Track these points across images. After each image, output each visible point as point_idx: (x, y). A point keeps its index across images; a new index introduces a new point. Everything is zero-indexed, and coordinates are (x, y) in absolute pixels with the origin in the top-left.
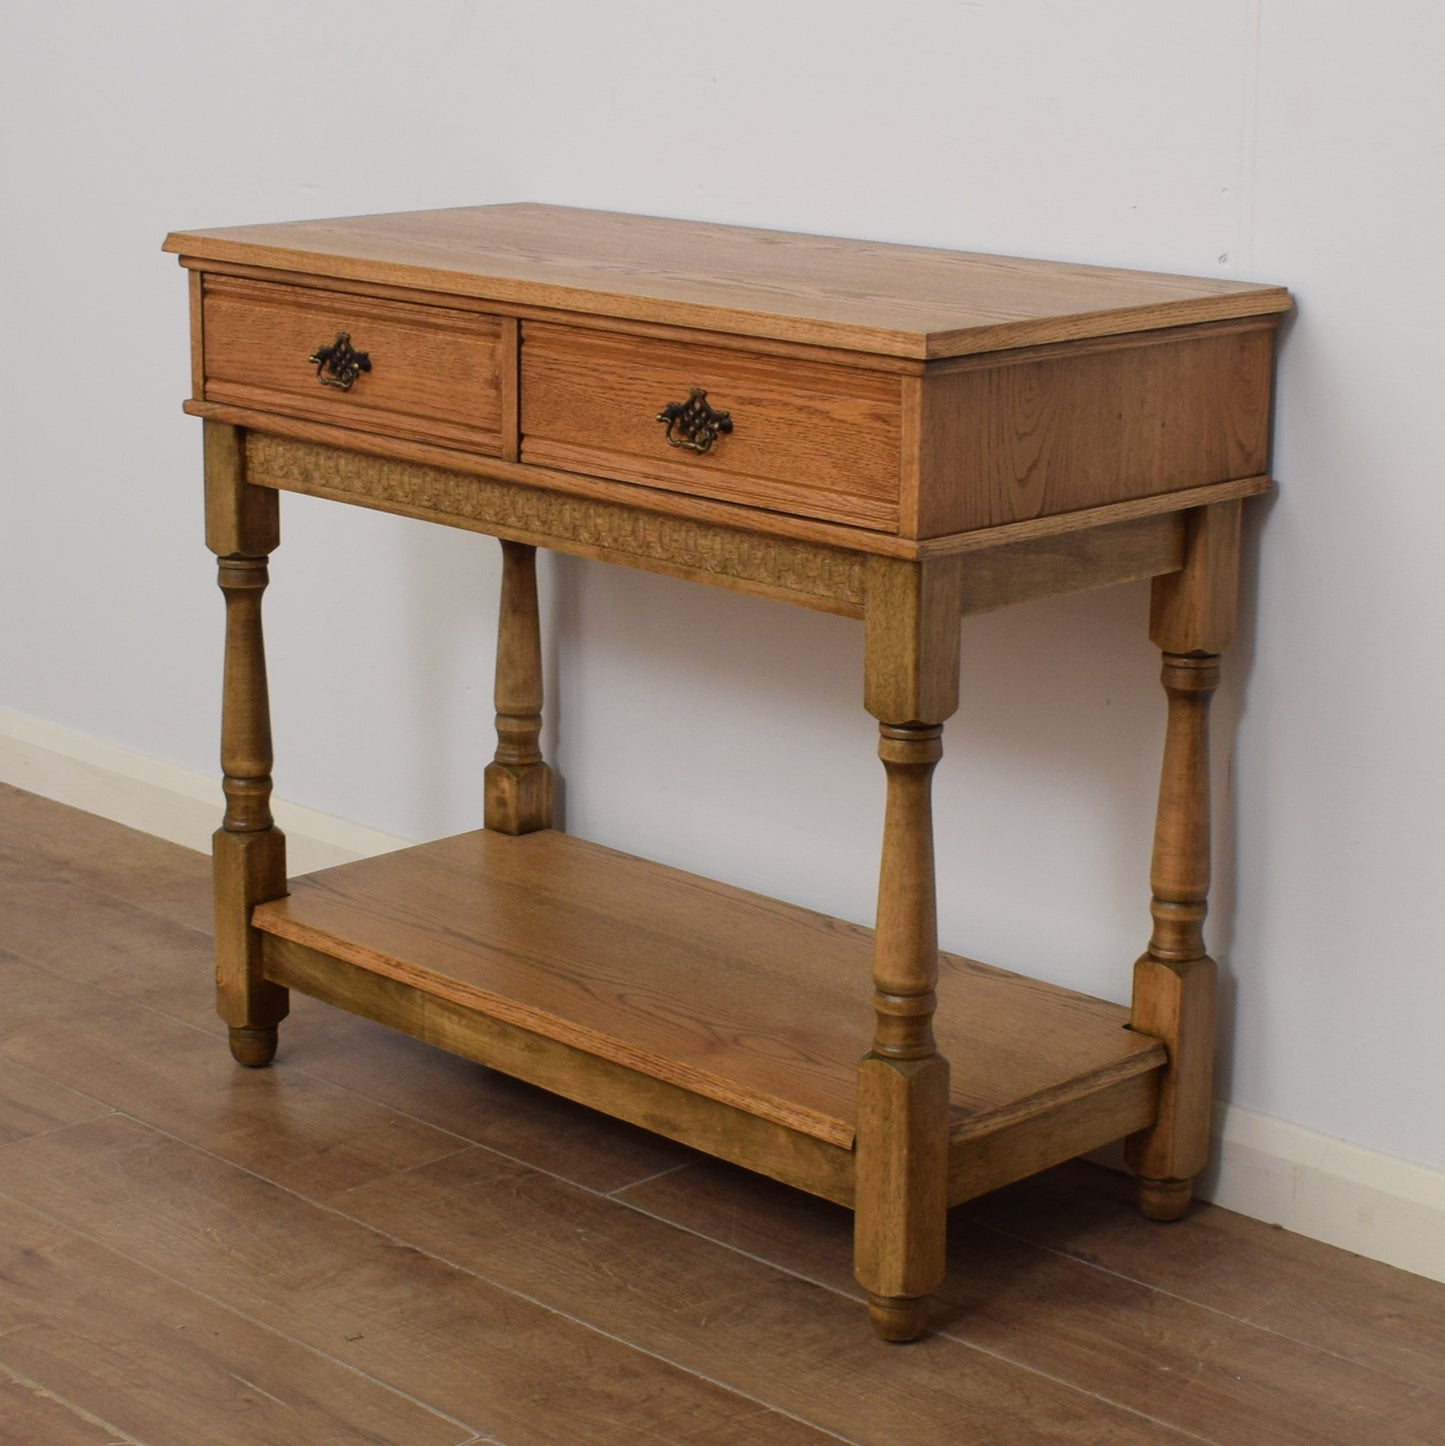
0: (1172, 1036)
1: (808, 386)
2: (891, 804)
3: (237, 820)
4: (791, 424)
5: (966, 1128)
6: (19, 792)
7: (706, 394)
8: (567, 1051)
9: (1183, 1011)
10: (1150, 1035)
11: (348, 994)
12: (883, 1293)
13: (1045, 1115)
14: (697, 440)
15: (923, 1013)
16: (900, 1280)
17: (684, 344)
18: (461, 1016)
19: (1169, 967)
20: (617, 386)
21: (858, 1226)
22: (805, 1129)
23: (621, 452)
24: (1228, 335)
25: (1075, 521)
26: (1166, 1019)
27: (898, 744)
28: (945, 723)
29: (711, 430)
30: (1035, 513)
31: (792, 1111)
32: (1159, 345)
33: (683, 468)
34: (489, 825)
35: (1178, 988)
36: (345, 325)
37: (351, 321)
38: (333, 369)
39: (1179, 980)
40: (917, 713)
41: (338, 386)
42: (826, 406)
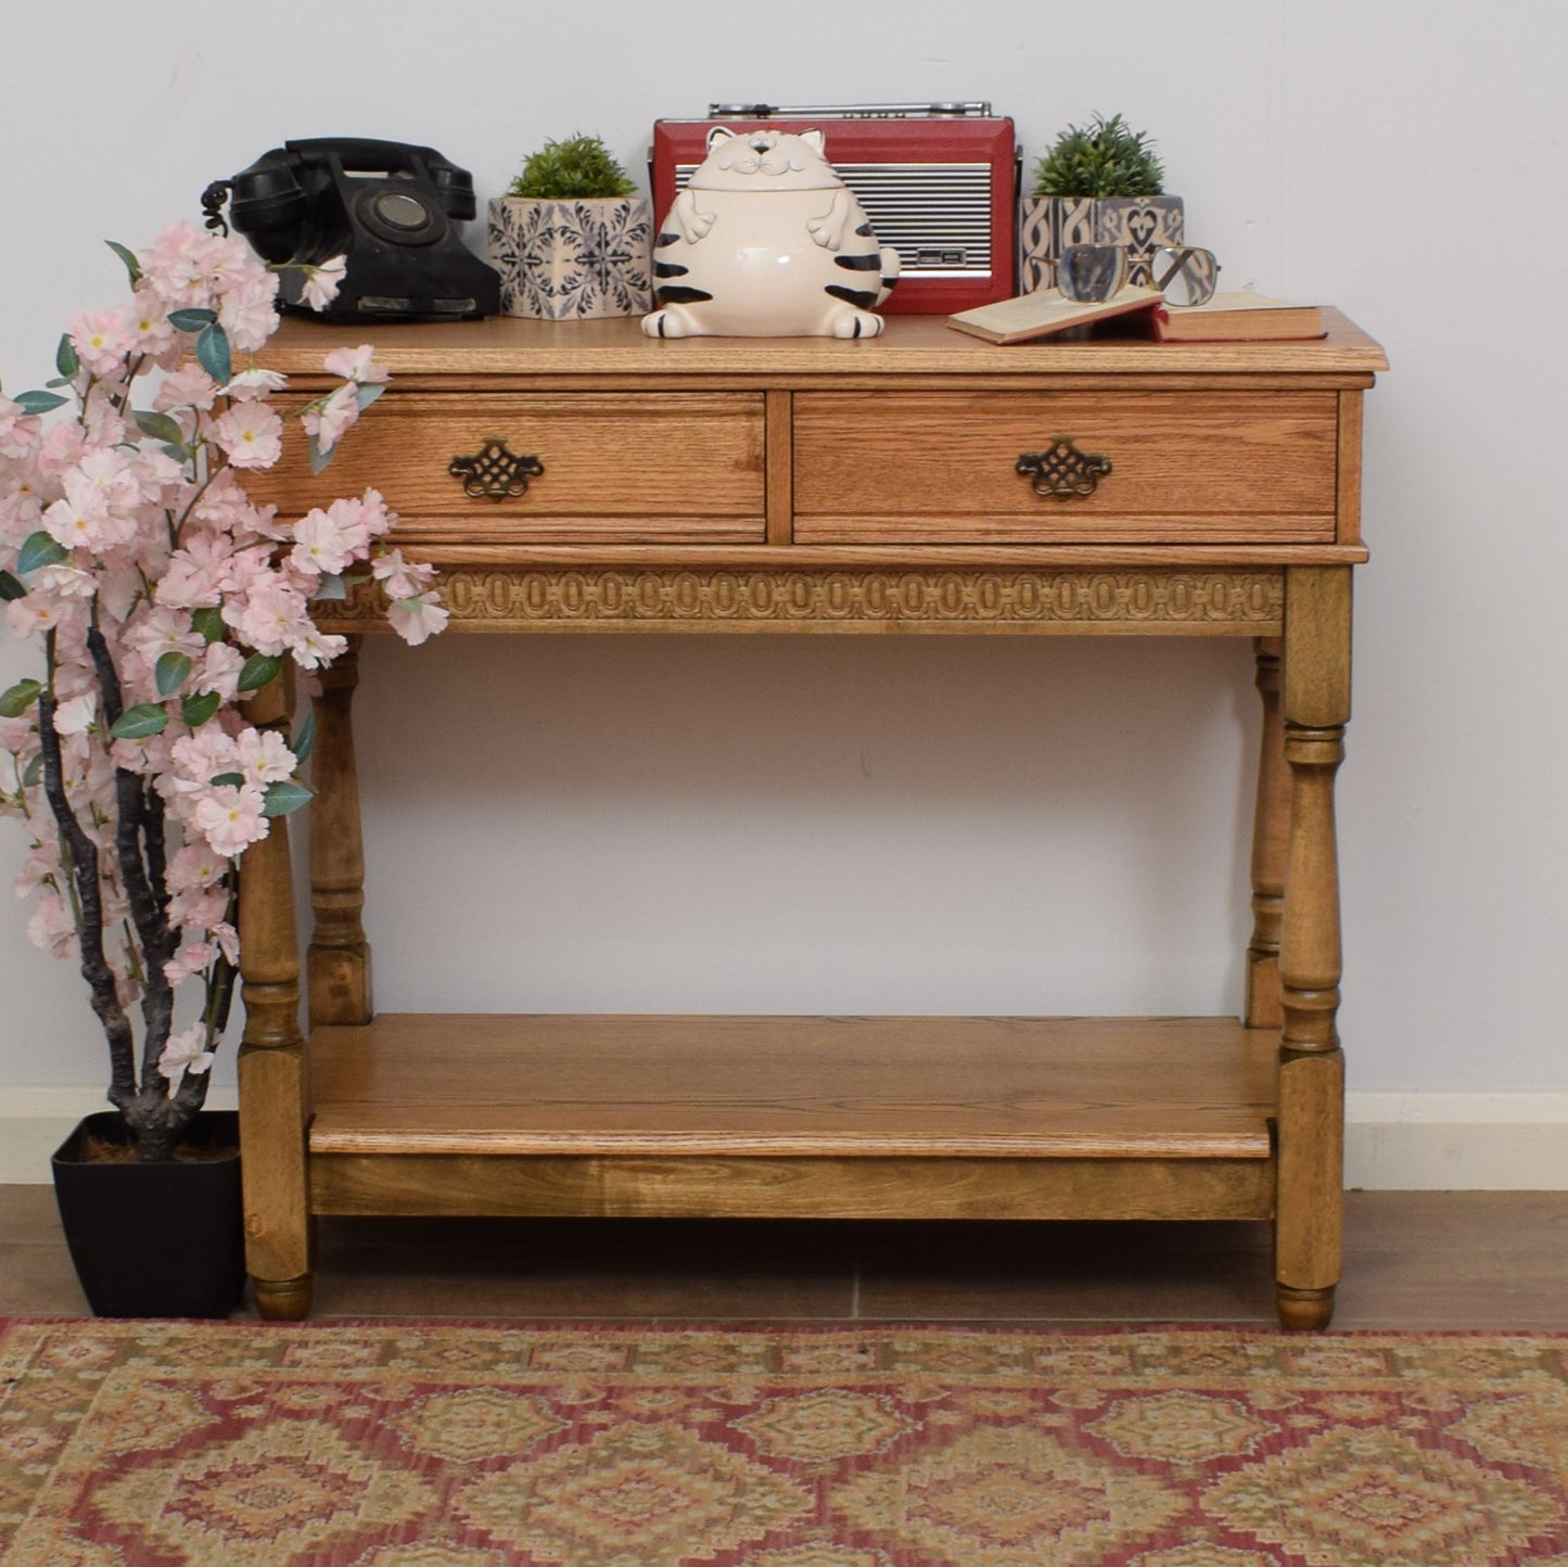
1: (1211, 415)
4: (1193, 455)
7: (1072, 440)
17: (1042, 392)
20: (939, 445)
21: (1284, 1230)
29: (1086, 473)
31: (1184, 1140)
33: (1037, 518)
34: (319, 1020)
36: (493, 428)
37: (506, 422)
41: (484, 496)
42: (1238, 432)
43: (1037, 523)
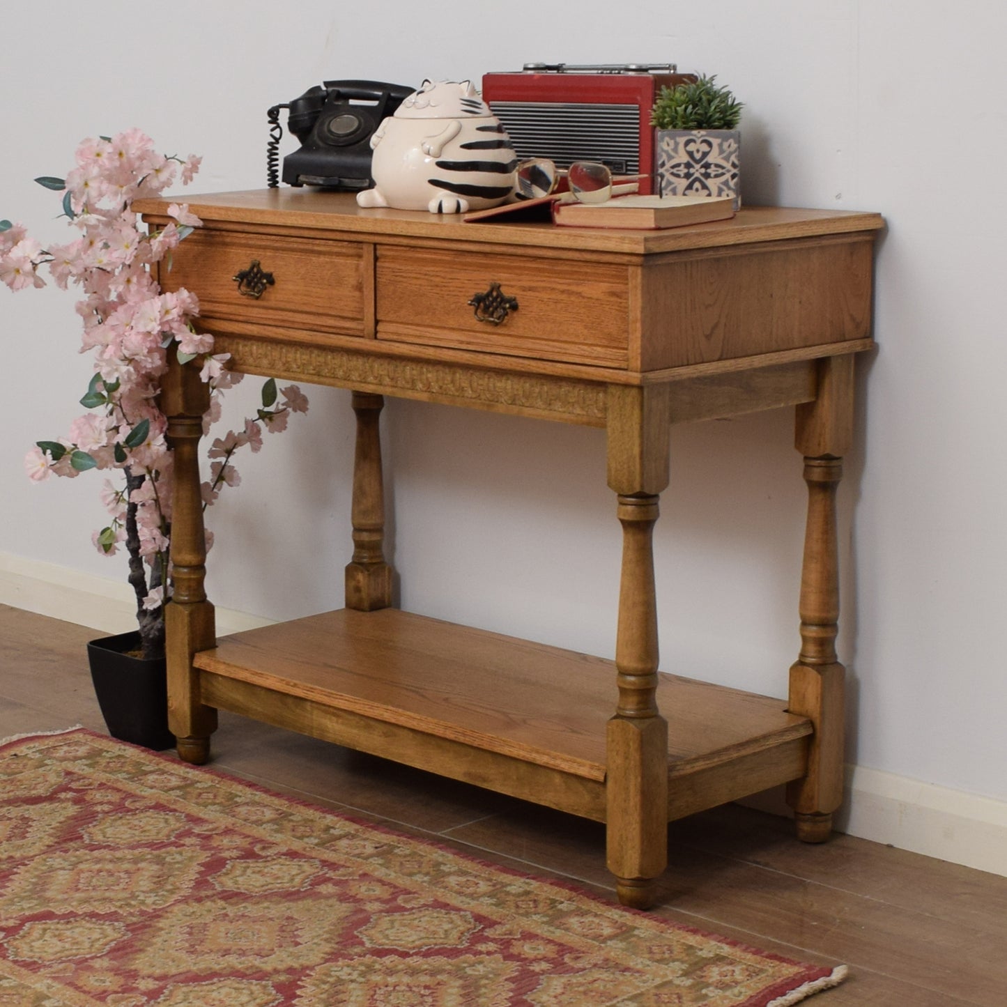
0: (816, 715)
1: (568, 276)
2: (626, 548)
3: (182, 595)
4: (556, 302)
5: (678, 768)
6: (12, 609)
7: (500, 286)
8: (411, 734)
9: (823, 698)
10: (801, 715)
11: (259, 709)
12: (626, 876)
13: (731, 763)
14: (495, 316)
15: (649, 687)
16: (637, 867)
17: (485, 254)
18: (338, 716)
19: (813, 668)
20: (441, 284)
21: (609, 833)
22: (572, 771)
23: (444, 328)
24: (842, 244)
25: (744, 364)
26: (812, 704)
27: (630, 508)
28: (661, 495)
29: (504, 309)
30: (717, 357)
31: (564, 760)
32: (796, 249)
33: (486, 336)
34: (349, 605)
35: (820, 682)
36: (257, 255)
37: (261, 252)
38: (248, 285)
39: (819, 677)
40: (642, 486)
41: (252, 295)
42: (580, 289)
43: (484, 339)
